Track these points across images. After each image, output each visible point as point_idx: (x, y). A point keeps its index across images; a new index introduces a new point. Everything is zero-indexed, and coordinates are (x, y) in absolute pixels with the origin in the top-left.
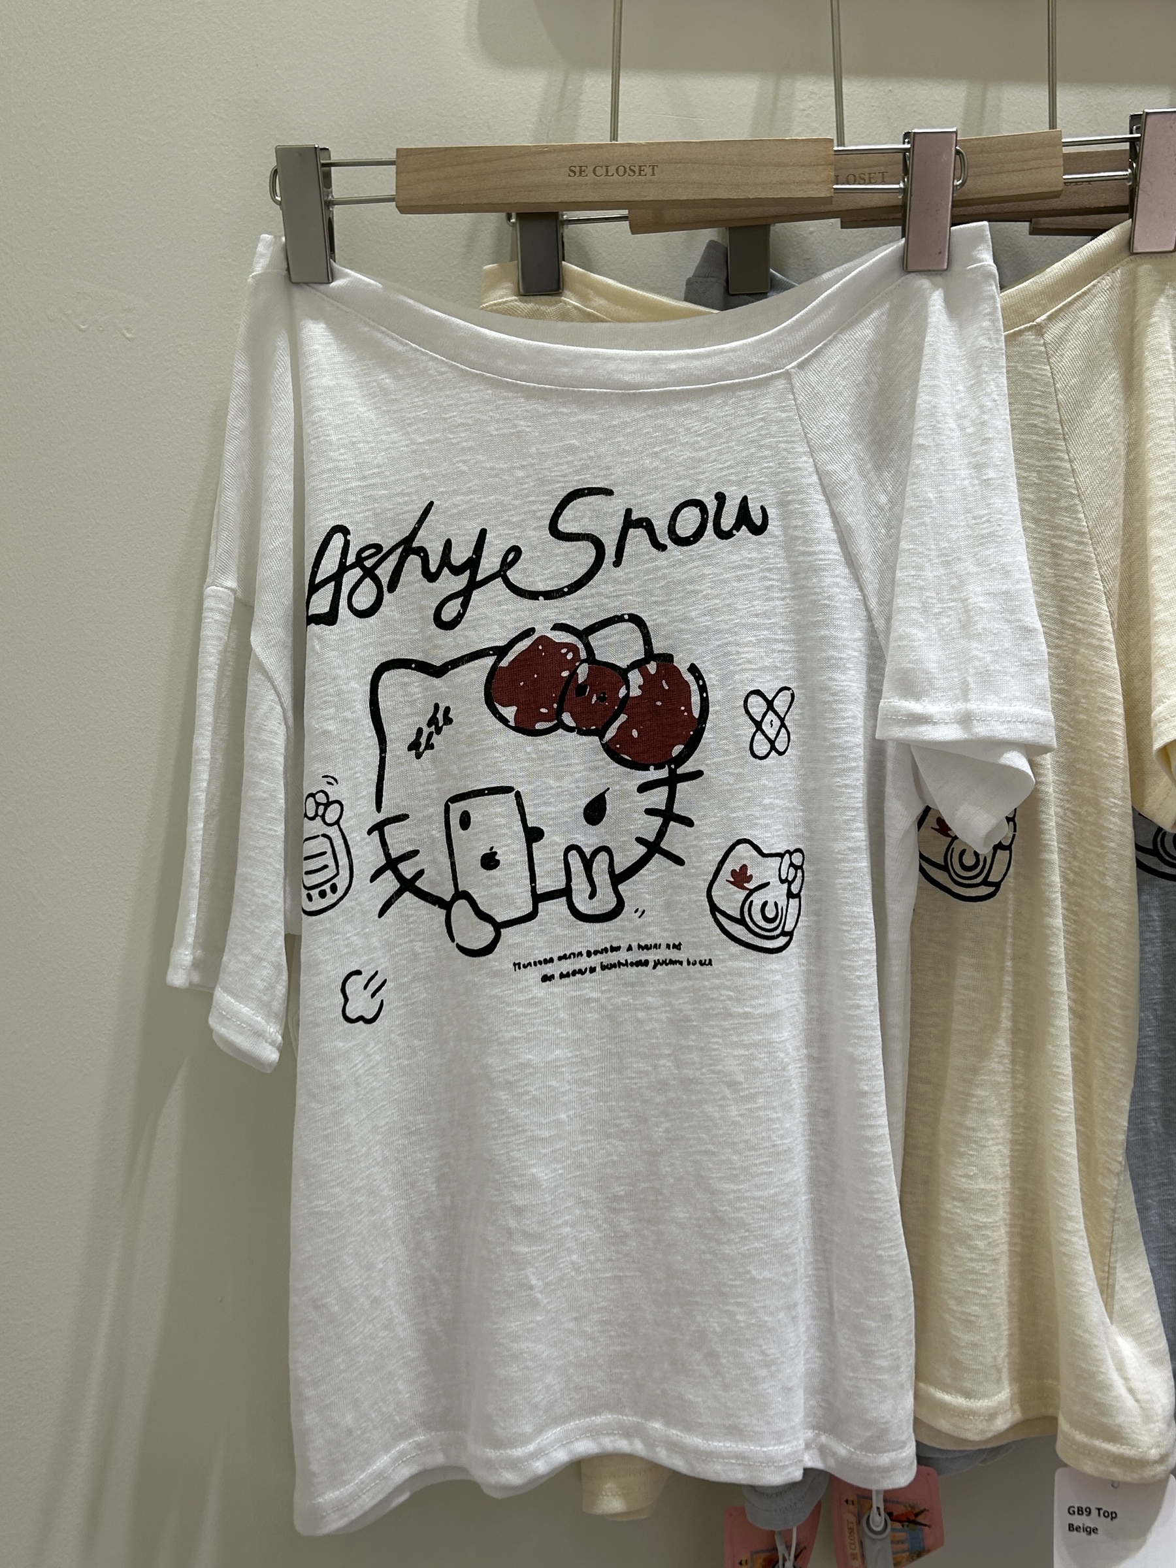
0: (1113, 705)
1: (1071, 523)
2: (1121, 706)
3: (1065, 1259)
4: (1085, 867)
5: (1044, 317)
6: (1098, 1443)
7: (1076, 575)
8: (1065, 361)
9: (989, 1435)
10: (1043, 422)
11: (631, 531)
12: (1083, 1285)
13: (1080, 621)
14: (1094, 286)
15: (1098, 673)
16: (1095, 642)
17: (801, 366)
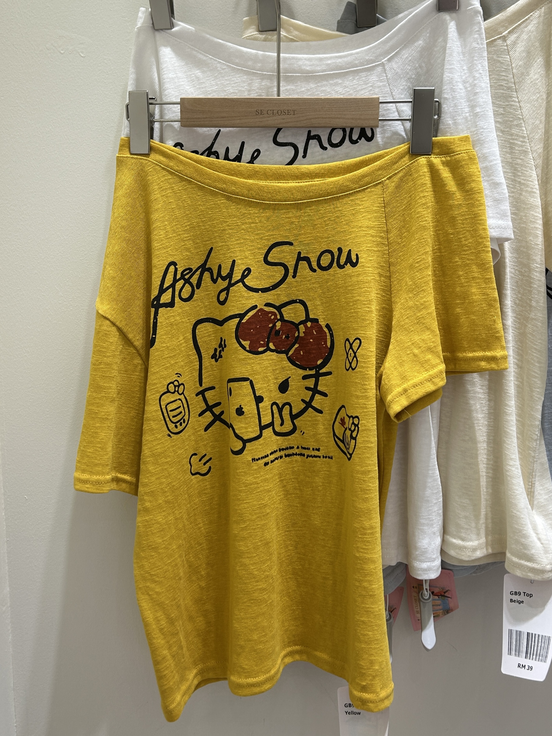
0: (537, 220)
1: (519, 132)
2: (541, 220)
3: (509, 478)
4: (523, 297)
5: (507, 32)
6: (523, 562)
7: (521, 157)
8: (517, 54)
9: (473, 558)
10: (506, 84)
11: (311, 141)
12: (517, 490)
13: (523, 179)
14: (531, 16)
15: (530, 204)
16: (529, 189)
17: (389, 60)
